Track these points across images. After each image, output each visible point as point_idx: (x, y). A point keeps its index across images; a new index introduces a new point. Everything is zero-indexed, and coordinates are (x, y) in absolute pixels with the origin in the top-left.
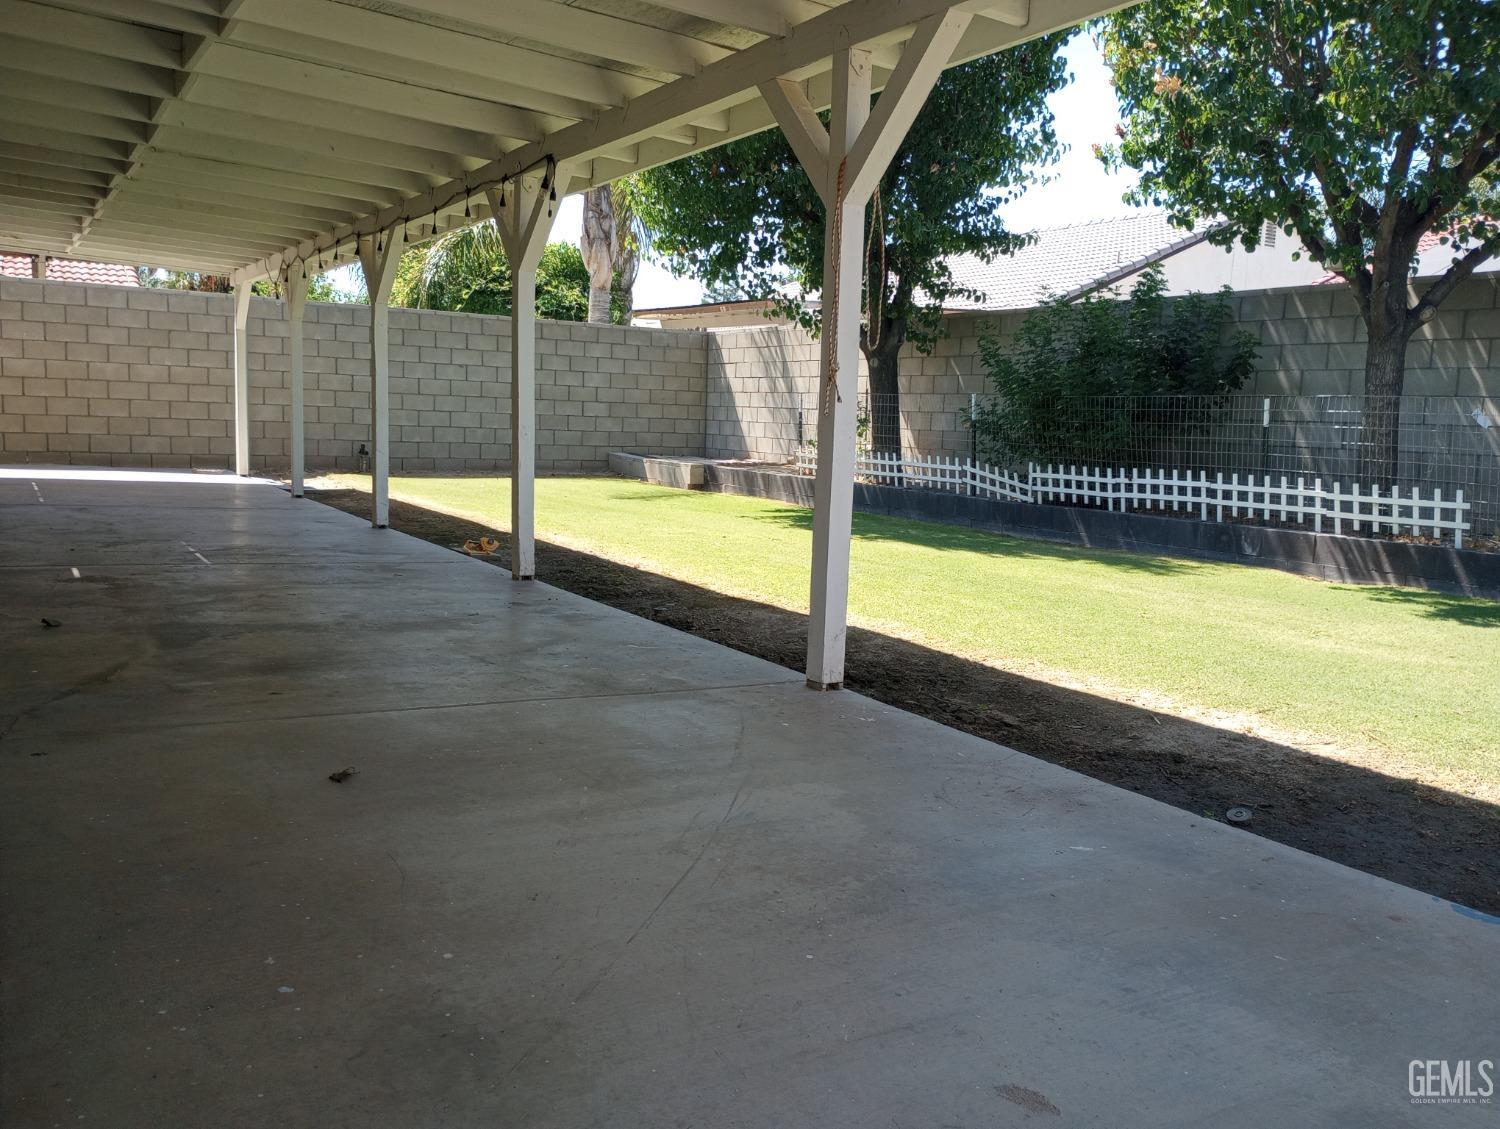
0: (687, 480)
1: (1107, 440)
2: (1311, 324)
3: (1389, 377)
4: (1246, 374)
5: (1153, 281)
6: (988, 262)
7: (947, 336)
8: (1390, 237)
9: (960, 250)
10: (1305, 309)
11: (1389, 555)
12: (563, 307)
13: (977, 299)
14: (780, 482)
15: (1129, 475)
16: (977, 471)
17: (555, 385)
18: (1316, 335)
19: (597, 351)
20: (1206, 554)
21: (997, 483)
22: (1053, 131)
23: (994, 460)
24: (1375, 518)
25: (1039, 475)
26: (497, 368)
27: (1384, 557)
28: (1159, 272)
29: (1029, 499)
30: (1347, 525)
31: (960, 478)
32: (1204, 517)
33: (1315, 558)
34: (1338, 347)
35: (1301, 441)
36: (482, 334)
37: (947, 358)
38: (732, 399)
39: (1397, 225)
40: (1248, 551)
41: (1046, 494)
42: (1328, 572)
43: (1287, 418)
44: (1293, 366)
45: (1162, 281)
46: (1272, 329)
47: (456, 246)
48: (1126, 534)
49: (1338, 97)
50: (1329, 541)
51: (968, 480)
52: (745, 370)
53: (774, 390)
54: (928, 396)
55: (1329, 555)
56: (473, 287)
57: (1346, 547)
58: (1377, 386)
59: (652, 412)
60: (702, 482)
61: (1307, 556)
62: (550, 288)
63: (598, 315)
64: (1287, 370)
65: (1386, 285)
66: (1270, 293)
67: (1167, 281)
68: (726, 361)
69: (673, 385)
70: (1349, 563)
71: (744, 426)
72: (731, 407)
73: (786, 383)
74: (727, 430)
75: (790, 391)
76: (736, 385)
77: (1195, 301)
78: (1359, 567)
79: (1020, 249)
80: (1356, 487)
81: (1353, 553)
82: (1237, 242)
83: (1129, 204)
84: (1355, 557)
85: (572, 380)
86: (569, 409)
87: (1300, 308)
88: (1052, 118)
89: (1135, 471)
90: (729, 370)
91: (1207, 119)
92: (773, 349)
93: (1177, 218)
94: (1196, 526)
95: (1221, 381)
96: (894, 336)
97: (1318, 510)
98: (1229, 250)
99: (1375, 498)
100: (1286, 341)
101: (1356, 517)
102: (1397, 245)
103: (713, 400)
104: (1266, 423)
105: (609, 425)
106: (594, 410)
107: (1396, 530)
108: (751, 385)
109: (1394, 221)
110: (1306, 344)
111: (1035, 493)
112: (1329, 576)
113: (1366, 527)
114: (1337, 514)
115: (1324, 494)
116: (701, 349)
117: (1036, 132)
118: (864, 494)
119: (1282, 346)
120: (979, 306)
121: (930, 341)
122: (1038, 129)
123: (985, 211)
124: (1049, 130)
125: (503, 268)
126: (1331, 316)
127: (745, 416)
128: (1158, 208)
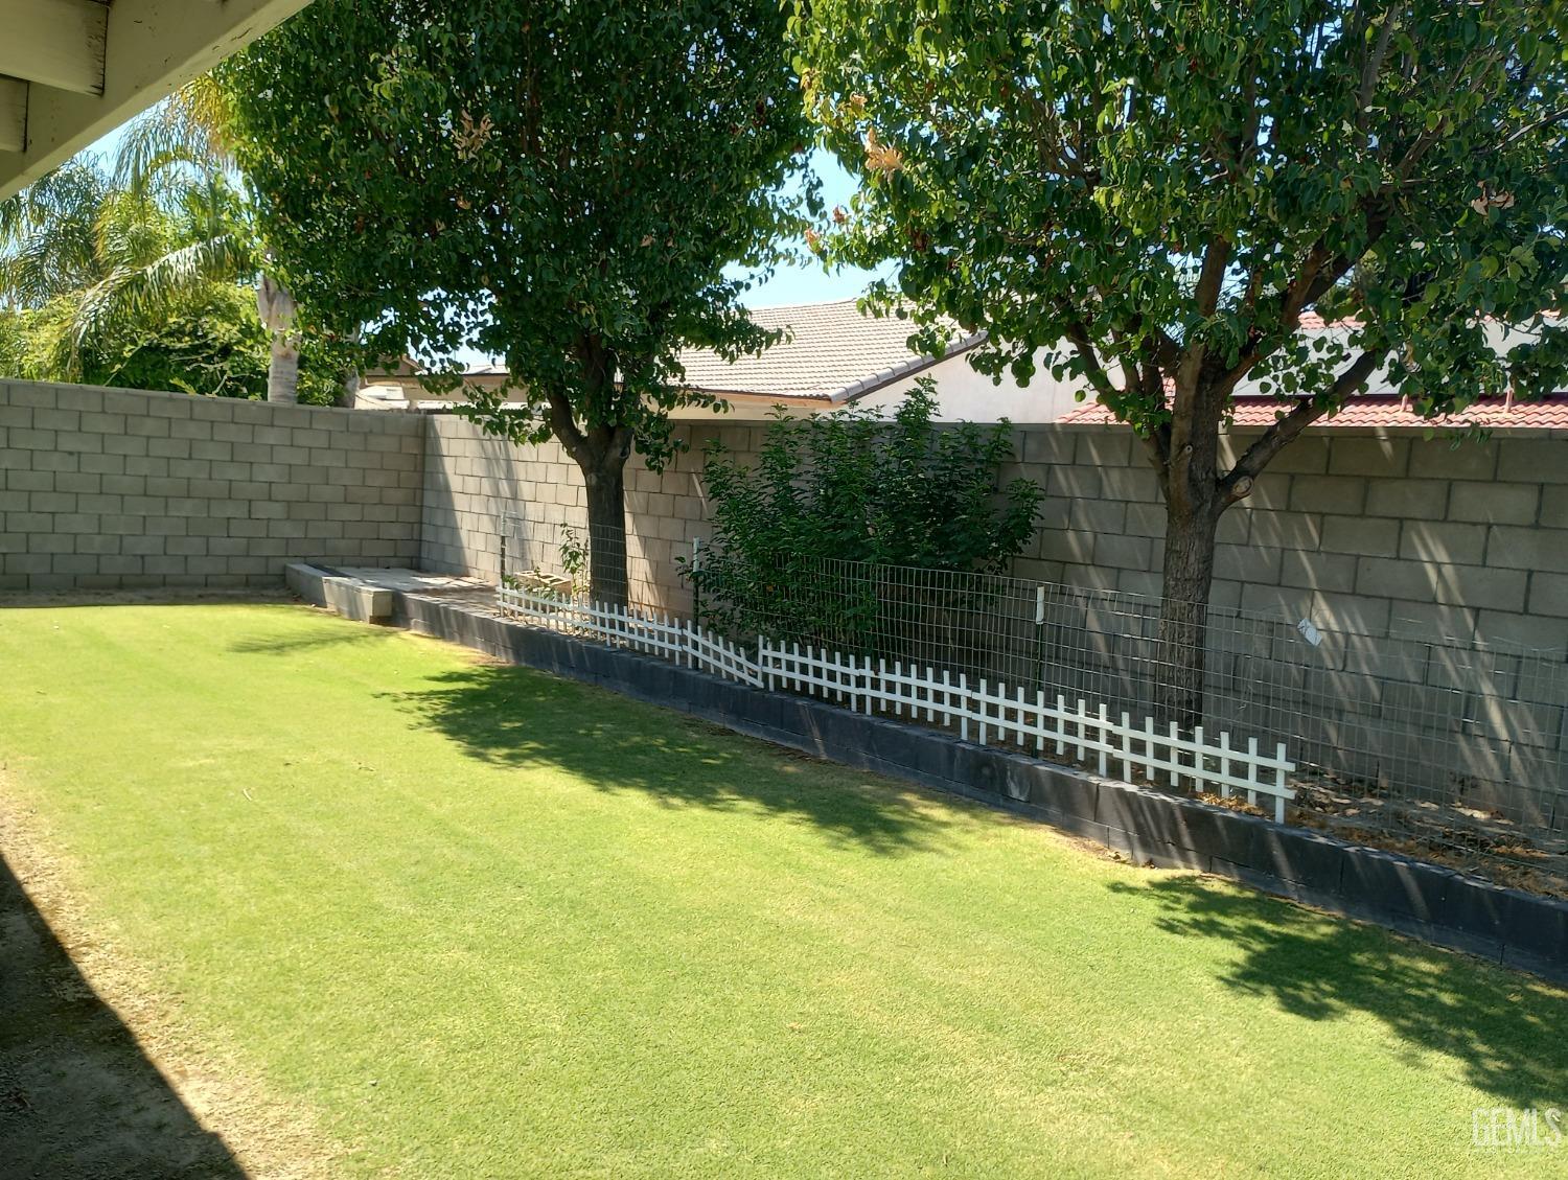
0: (368, 610)
1: (849, 619)
2: (1107, 474)
3: (1194, 567)
4: (1024, 536)
5: (924, 400)
6: (732, 360)
7: (685, 449)
8: (1193, 387)
9: (701, 343)
10: (1100, 456)
11: (1189, 826)
12: (260, 373)
13: (716, 408)
14: (475, 626)
15: (875, 668)
16: (700, 639)
17: (210, 479)
18: (1113, 490)
19: (270, 437)
20: (965, 789)
21: (721, 658)
22: (821, 199)
23: (720, 626)
24: (1173, 766)
25: (770, 653)
26: (125, 456)
27: (1183, 826)
28: (932, 390)
29: (760, 684)
30: (1138, 773)
31: (680, 645)
32: (964, 735)
33: (1097, 817)
34: (1137, 506)
35: (1093, 624)
36: (104, 412)
37: (690, 473)
38: (450, 501)
39: (1203, 369)
40: (1015, 793)
41: (778, 679)
42: (1112, 838)
43: (1077, 592)
44: (1085, 526)
45: (931, 404)
46: (1060, 476)
47: (123, 288)
48: (868, 748)
49: (1109, 196)
50: (1115, 795)
51: (689, 648)
52: (465, 466)
53: (497, 495)
54: (669, 520)
55: (1115, 814)
56: (140, 342)
57: (1135, 806)
58: (1177, 579)
59: (348, 513)
60: (389, 613)
61: (1087, 811)
62: (242, 349)
63: (280, 390)
64: (1078, 531)
65: (1188, 450)
66: (1059, 429)
67: (938, 404)
68: (445, 453)
69: (378, 480)
70: (1139, 828)
71: (463, 534)
72: (449, 510)
73: (510, 487)
74: (445, 538)
75: (515, 497)
76: (455, 483)
77: (969, 431)
78: (1152, 837)
79: (767, 348)
80: (1149, 722)
81: (1144, 815)
82: (1007, 371)
83: (864, 314)
84: (1145, 819)
85: (234, 473)
86: (230, 510)
87: (1094, 452)
88: (820, 183)
89: (883, 662)
90: (448, 464)
91: (939, 212)
92: (496, 443)
93: (920, 340)
94: (951, 750)
95: (994, 545)
96: (616, 447)
97: (1102, 746)
98: (997, 381)
99: (1173, 740)
100: (1078, 493)
101: (1150, 761)
102: (1204, 393)
103: (430, 499)
104: (1039, 619)
105: (289, 530)
106: (263, 510)
107: (1199, 787)
108: (472, 485)
109: (1199, 366)
110: (1099, 499)
111: (765, 676)
112: (1114, 843)
113: (1162, 776)
114: (1125, 755)
115: (1110, 726)
116: (416, 436)
117: (801, 200)
118: (568, 653)
119: (1073, 498)
120: (720, 415)
121: (664, 455)
122: (804, 196)
123: (725, 296)
124: (816, 196)
125: (182, 321)
126: (1129, 467)
127: (465, 523)
128: (903, 322)
